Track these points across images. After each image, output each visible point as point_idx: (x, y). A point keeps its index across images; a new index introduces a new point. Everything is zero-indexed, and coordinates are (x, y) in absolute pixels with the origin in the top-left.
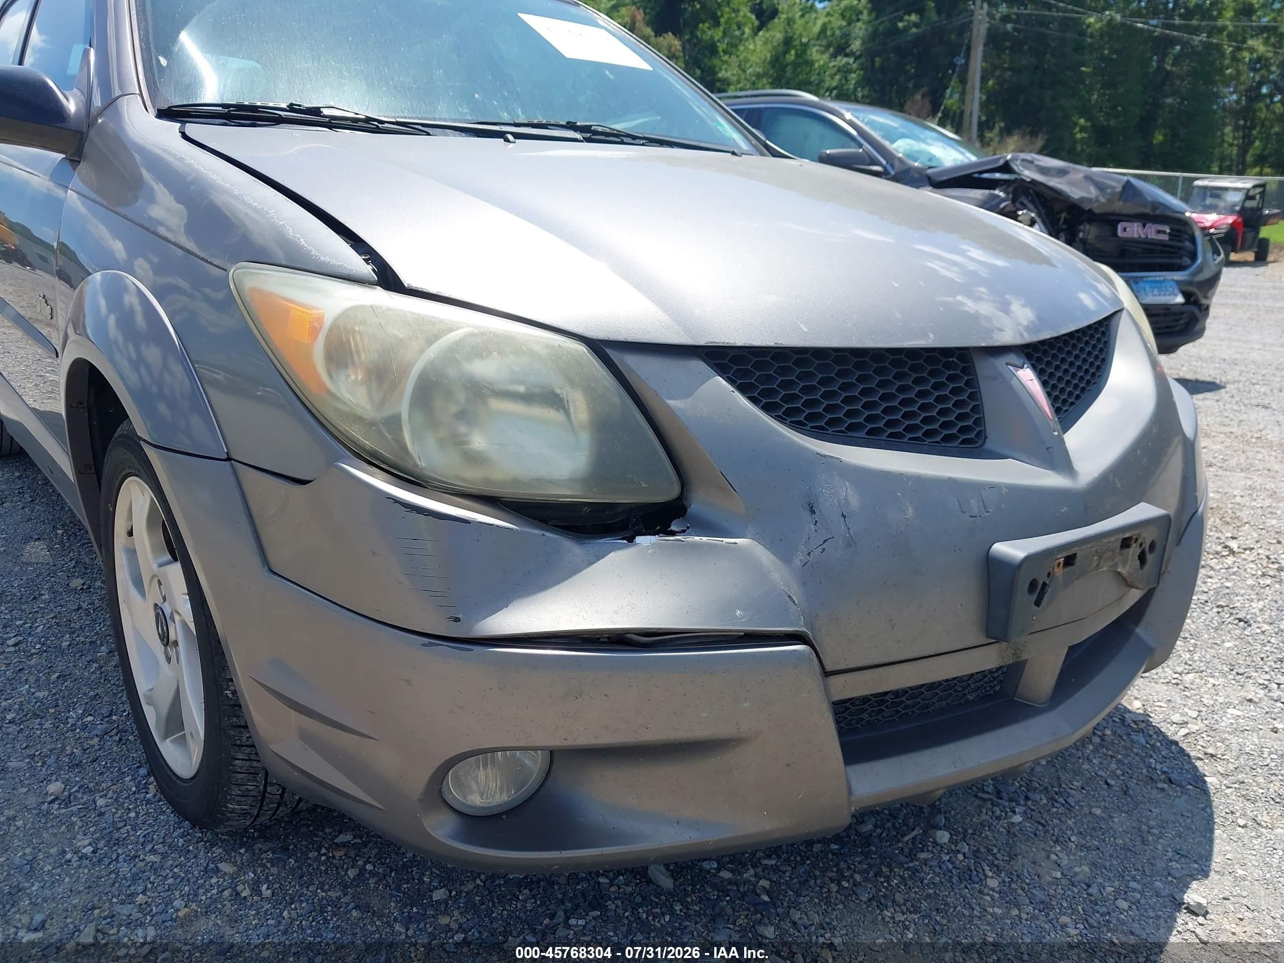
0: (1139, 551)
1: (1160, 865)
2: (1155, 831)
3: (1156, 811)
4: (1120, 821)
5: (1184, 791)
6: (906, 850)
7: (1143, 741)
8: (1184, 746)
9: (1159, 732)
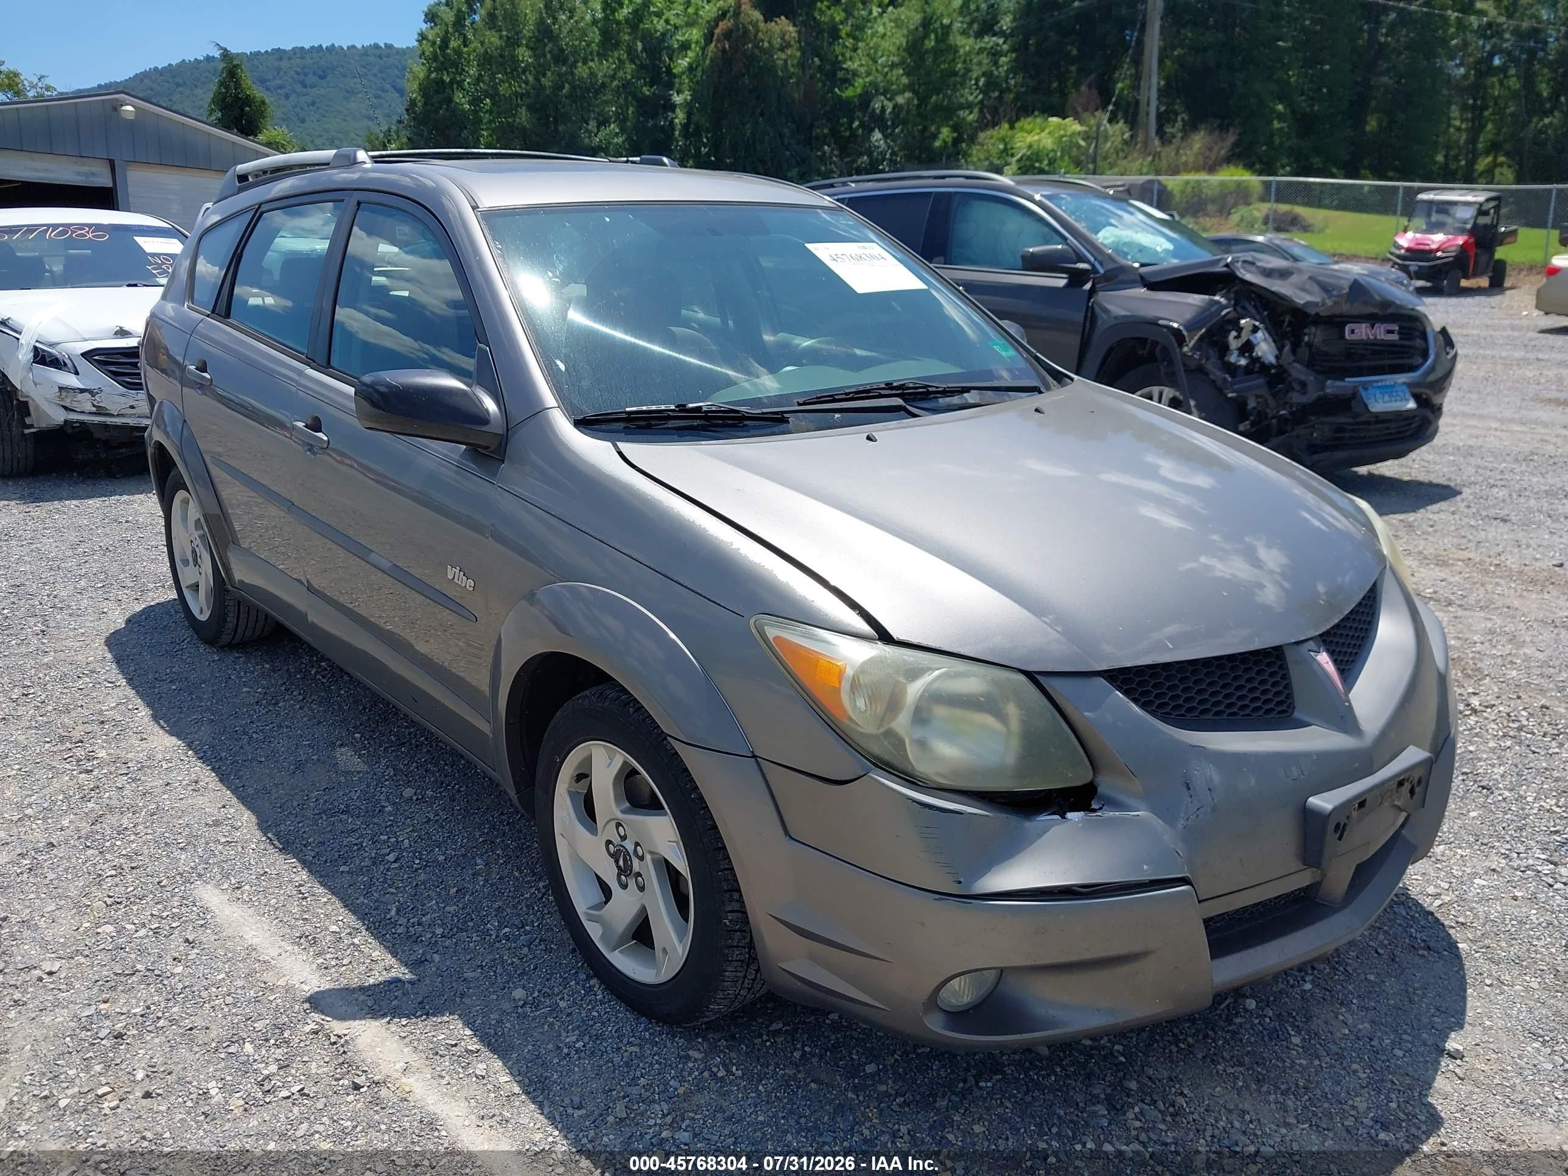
0: (1410, 786)
1: (1425, 1020)
2: (1418, 992)
3: (1419, 975)
4: (1391, 985)
5: (1441, 957)
6: (1224, 1016)
7: (1404, 913)
8: (1438, 915)
9: (1417, 904)
